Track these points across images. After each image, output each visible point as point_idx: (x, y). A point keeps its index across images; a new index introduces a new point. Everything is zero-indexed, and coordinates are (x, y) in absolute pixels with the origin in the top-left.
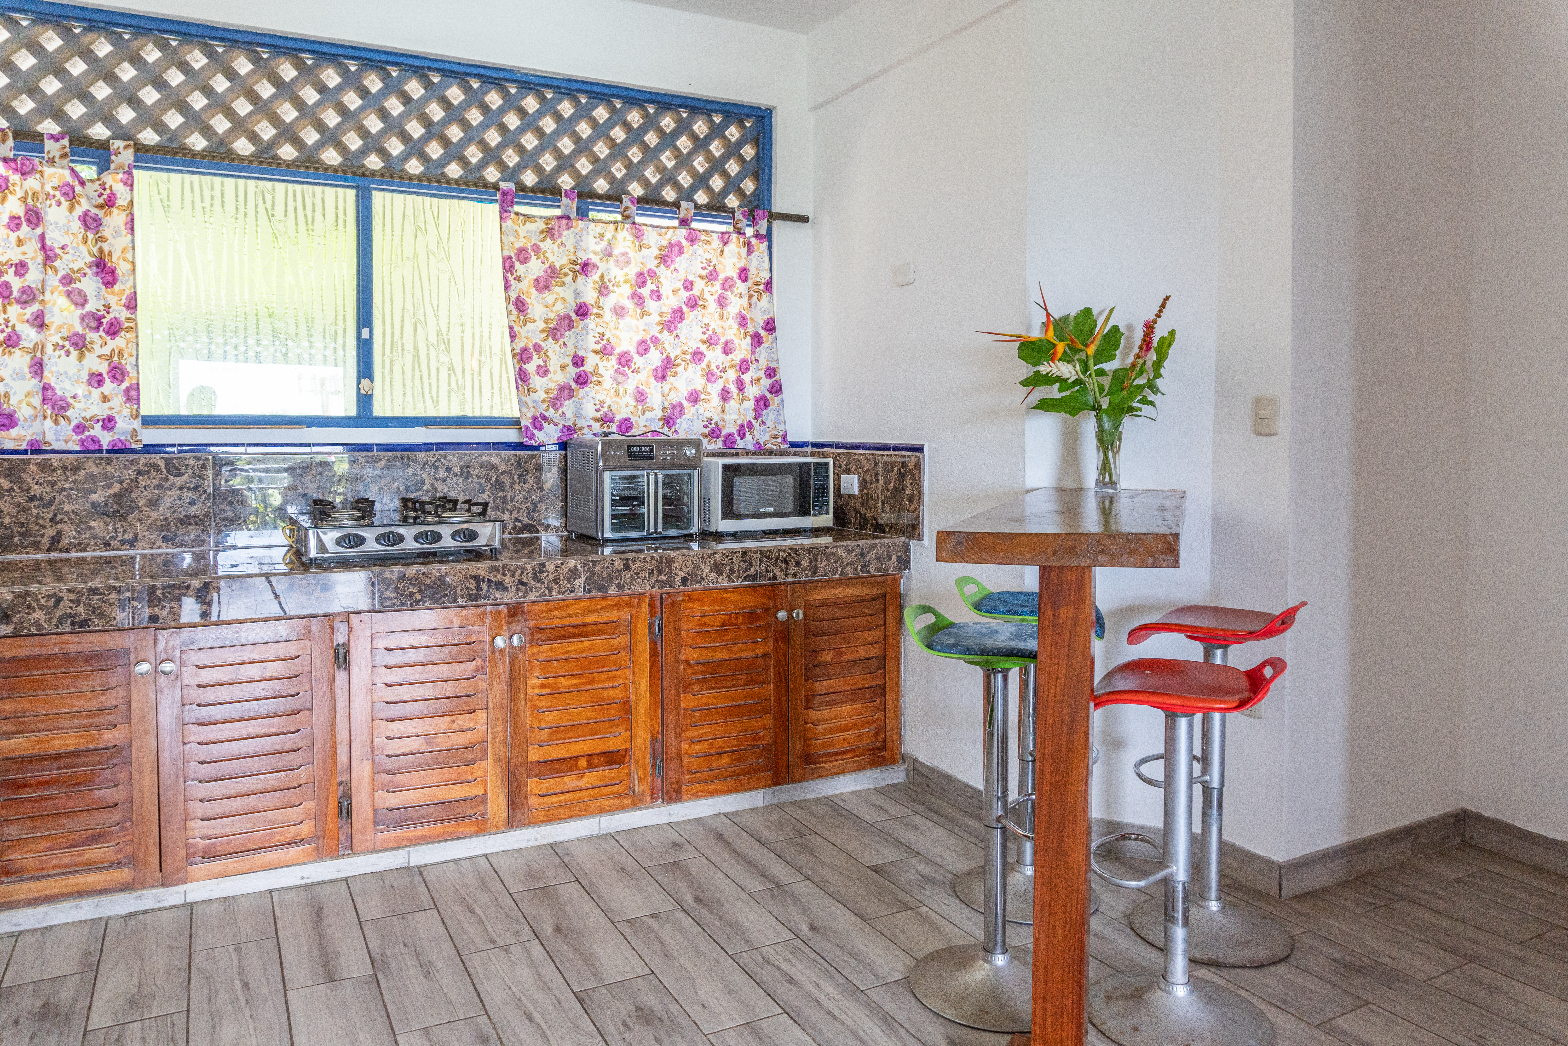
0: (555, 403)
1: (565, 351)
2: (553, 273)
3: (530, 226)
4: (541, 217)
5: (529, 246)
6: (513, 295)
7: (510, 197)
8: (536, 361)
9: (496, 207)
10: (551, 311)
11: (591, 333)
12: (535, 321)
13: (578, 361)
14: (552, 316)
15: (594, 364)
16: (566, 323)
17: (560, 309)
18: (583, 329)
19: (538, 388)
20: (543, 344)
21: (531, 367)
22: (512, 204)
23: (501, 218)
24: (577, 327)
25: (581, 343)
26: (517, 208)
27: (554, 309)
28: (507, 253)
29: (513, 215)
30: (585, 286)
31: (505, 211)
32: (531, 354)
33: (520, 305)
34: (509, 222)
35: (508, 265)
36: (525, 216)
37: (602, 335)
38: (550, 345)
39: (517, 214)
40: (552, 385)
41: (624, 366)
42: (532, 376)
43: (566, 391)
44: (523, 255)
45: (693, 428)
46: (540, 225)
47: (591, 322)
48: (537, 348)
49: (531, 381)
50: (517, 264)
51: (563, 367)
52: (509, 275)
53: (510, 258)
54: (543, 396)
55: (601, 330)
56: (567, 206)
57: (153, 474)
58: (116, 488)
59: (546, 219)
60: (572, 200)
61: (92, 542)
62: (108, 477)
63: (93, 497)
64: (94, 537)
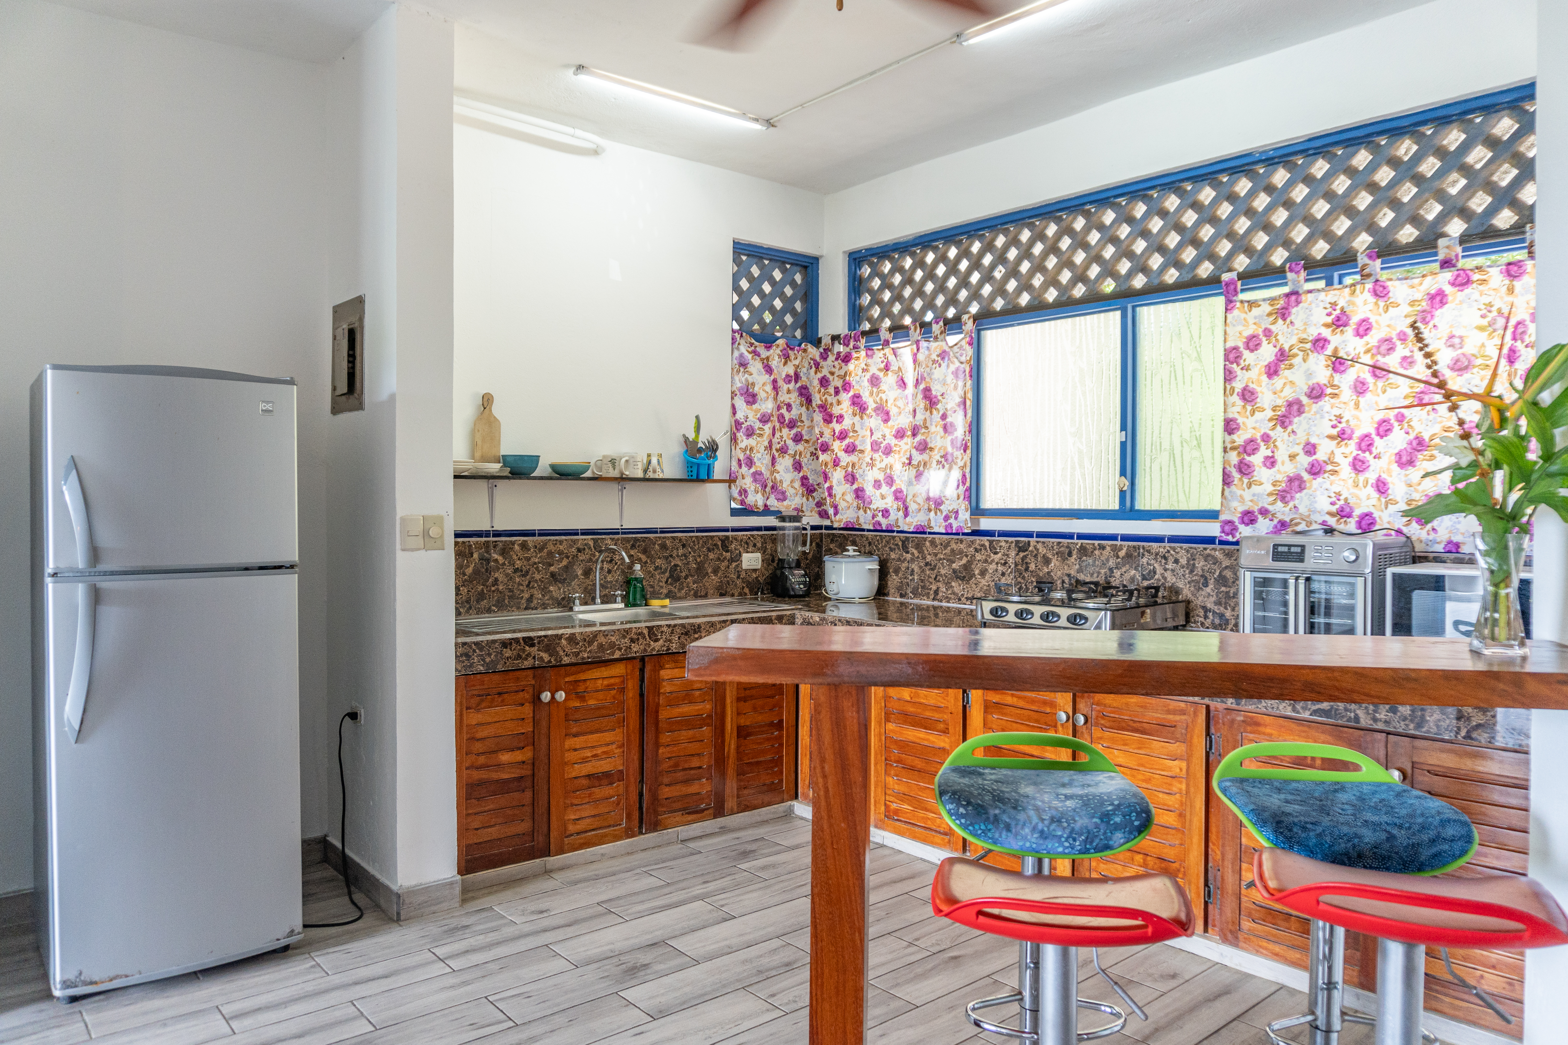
0: (1283, 495)
1: (1294, 440)
2: (1283, 356)
3: (1256, 311)
4: (1266, 300)
5: (1259, 332)
6: (1237, 386)
7: (1232, 287)
8: (1264, 451)
9: (1223, 299)
10: (1280, 397)
11: (1327, 416)
12: (1263, 410)
13: (1311, 449)
14: (1280, 402)
15: (1328, 452)
16: (1295, 407)
17: (1289, 394)
18: (1316, 413)
19: (1264, 480)
20: (1271, 433)
21: (1256, 459)
22: (1239, 292)
23: (1226, 310)
24: (1310, 411)
25: (1313, 429)
26: (1242, 296)
27: (1283, 394)
28: (1230, 344)
29: (1237, 305)
30: (1317, 363)
31: (1231, 302)
32: (1258, 445)
33: (1248, 395)
34: (1236, 312)
35: (1233, 356)
36: (1249, 302)
37: (1339, 418)
38: (1278, 433)
39: (1242, 302)
40: (1280, 477)
41: (1364, 452)
42: (1260, 468)
43: (1296, 483)
44: (1252, 343)
45: (1458, 526)
46: (1266, 308)
47: (1326, 404)
48: (1266, 438)
49: (1254, 473)
50: (1244, 354)
51: (1292, 457)
52: (1234, 366)
53: (1236, 348)
54: (1270, 488)
55: (1337, 412)
56: (1294, 281)
57: (983, 551)
58: (964, 560)
59: (1272, 300)
60: (1298, 273)
61: (952, 596)
62: (961, 552)
63: (954, 566)
64: (954, 593)
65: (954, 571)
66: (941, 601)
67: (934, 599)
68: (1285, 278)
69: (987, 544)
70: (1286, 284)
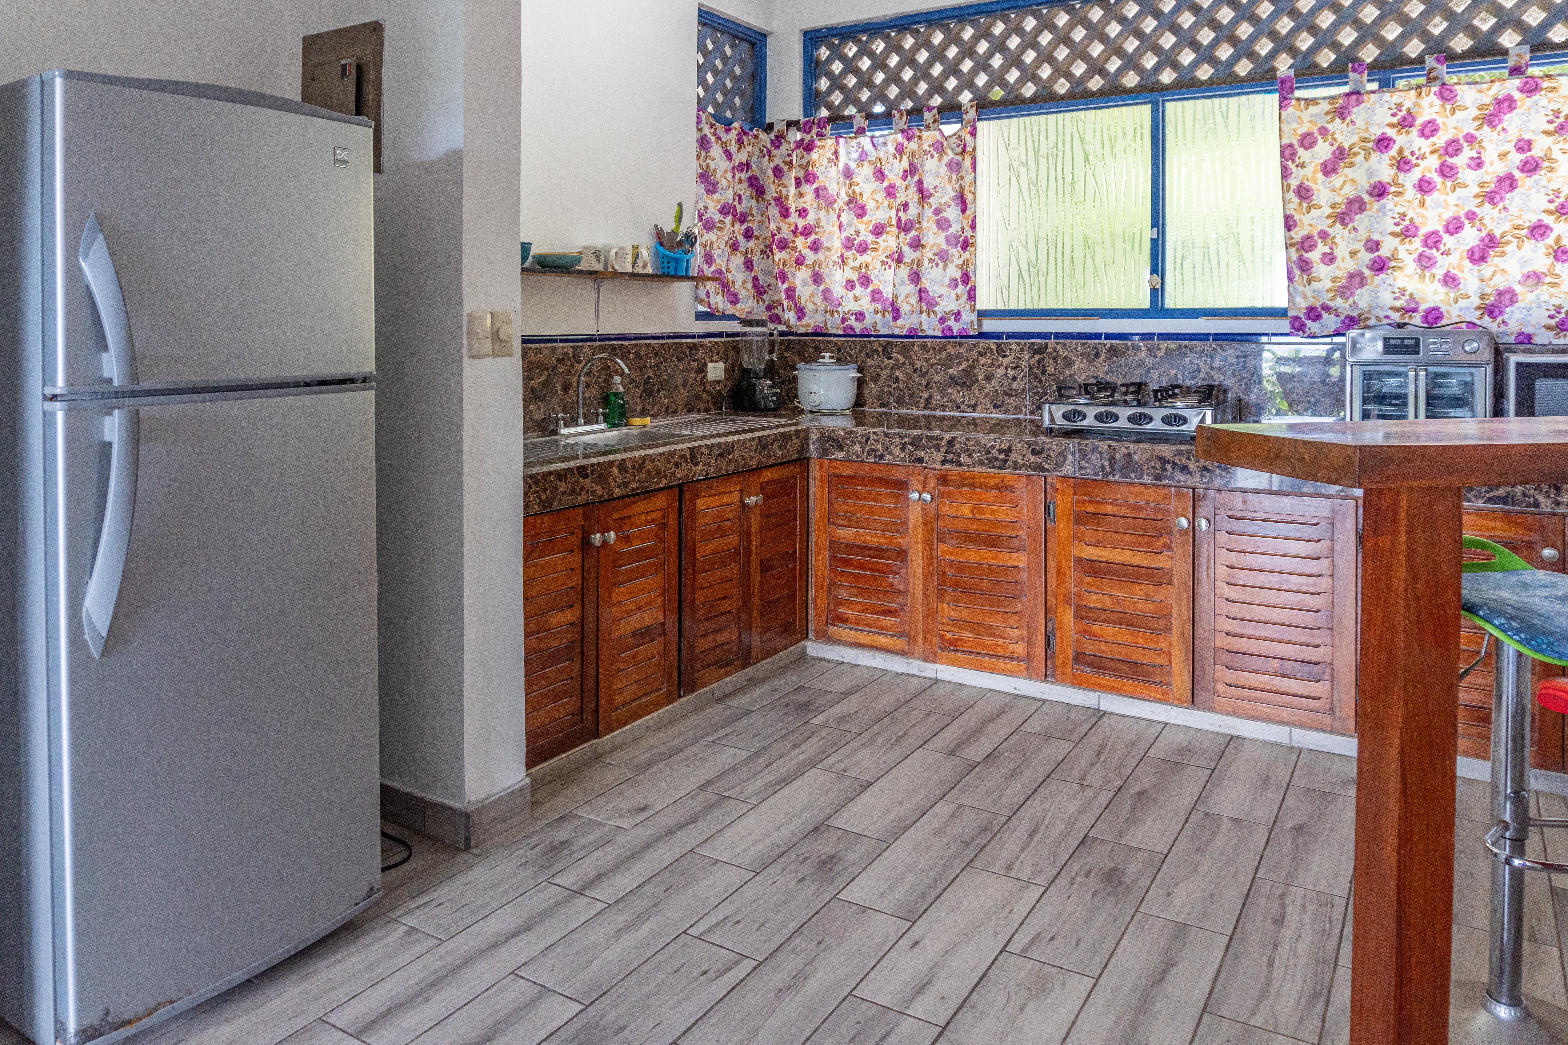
0: (1343, 291)
1: (1356, 237)
2: (1341, 154)
3: (1313, 109)
4: (1324, 98)
5: (1315, 130)
6: (1294, 183)
7: (1289, 84)
8: (1322, 248)
9: (1276, 96)
10: (1339, 195)
11: (1389, 214)
12: (1320, 207)
13: (1373, 246)
14: (1339, 199)
15: (1393, 248)
16: (1356, 205)
17: (1349, 191)
18: (1378, 210)
19: (1322, 276)
20: (1330, 230)
21: (1314, 256)
22: (1292, 90)
23: (1281, 107)
24: (1371, 209)
25: (1376, 226)
26: (1298, 94)
27: (1342, 192)
28: (1286, 141)
29: (1293, 102)
30: (1379, 163)
31: (1286, 99)
32: (1316, 241)
33: (1304, 193)
34: (1290, 110)
35: (1287, 153)
36: (1306, 100)
37: (1403, 216)
38: (1337, 230)
39: (1298, 99)
40: (1339, 273)
41: (1431, 248)
42: (1315, 265)
43: (1356, 279)
44: (1307, 141)
45: (1529, 319)
46: (1325, 106)
47: (1389, 202)
48: (1324, 235)
49: (1313, 270)
50: (1301, 151)
51: (1353, 253)
52: (1290, 163)
53: (1291, 145)
54: (1329, 285)
55: (1401, 210)
56: (1355, 81)
57: (988, 355)
58: (965, 365)
59: (1333, 98)
60: (1361, 73)
61: (949, 404)
62: (960, 356)
63: (951, 371)
64: (951, 401)
65: (952, 377)
66: (935, 410)
67: (925, 408)
68: (1347, 77)
69: (994, 347)
70: (1346, 83)
